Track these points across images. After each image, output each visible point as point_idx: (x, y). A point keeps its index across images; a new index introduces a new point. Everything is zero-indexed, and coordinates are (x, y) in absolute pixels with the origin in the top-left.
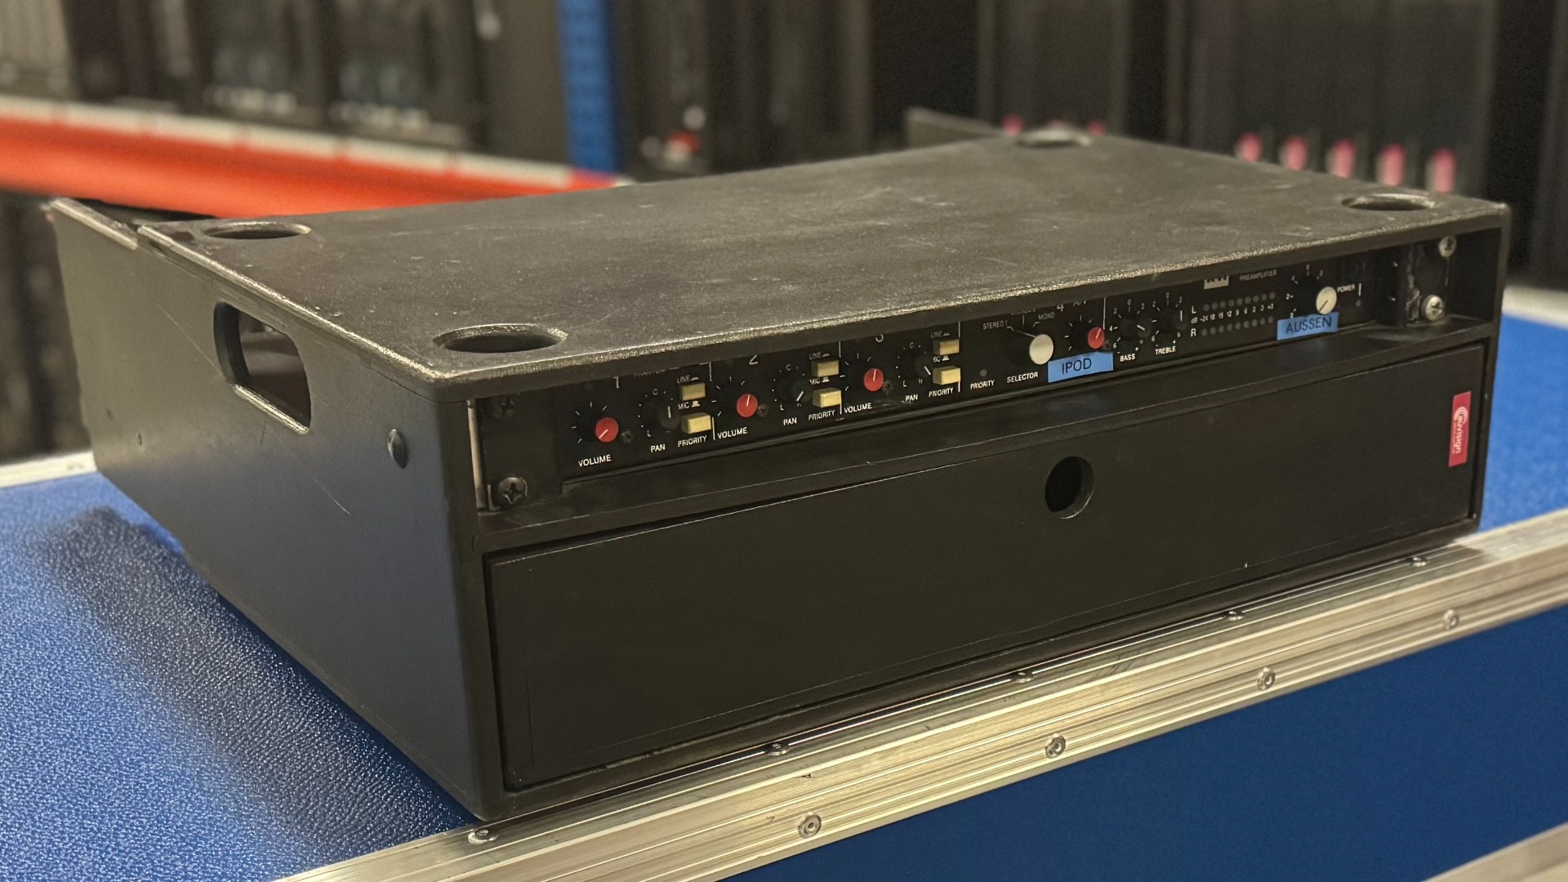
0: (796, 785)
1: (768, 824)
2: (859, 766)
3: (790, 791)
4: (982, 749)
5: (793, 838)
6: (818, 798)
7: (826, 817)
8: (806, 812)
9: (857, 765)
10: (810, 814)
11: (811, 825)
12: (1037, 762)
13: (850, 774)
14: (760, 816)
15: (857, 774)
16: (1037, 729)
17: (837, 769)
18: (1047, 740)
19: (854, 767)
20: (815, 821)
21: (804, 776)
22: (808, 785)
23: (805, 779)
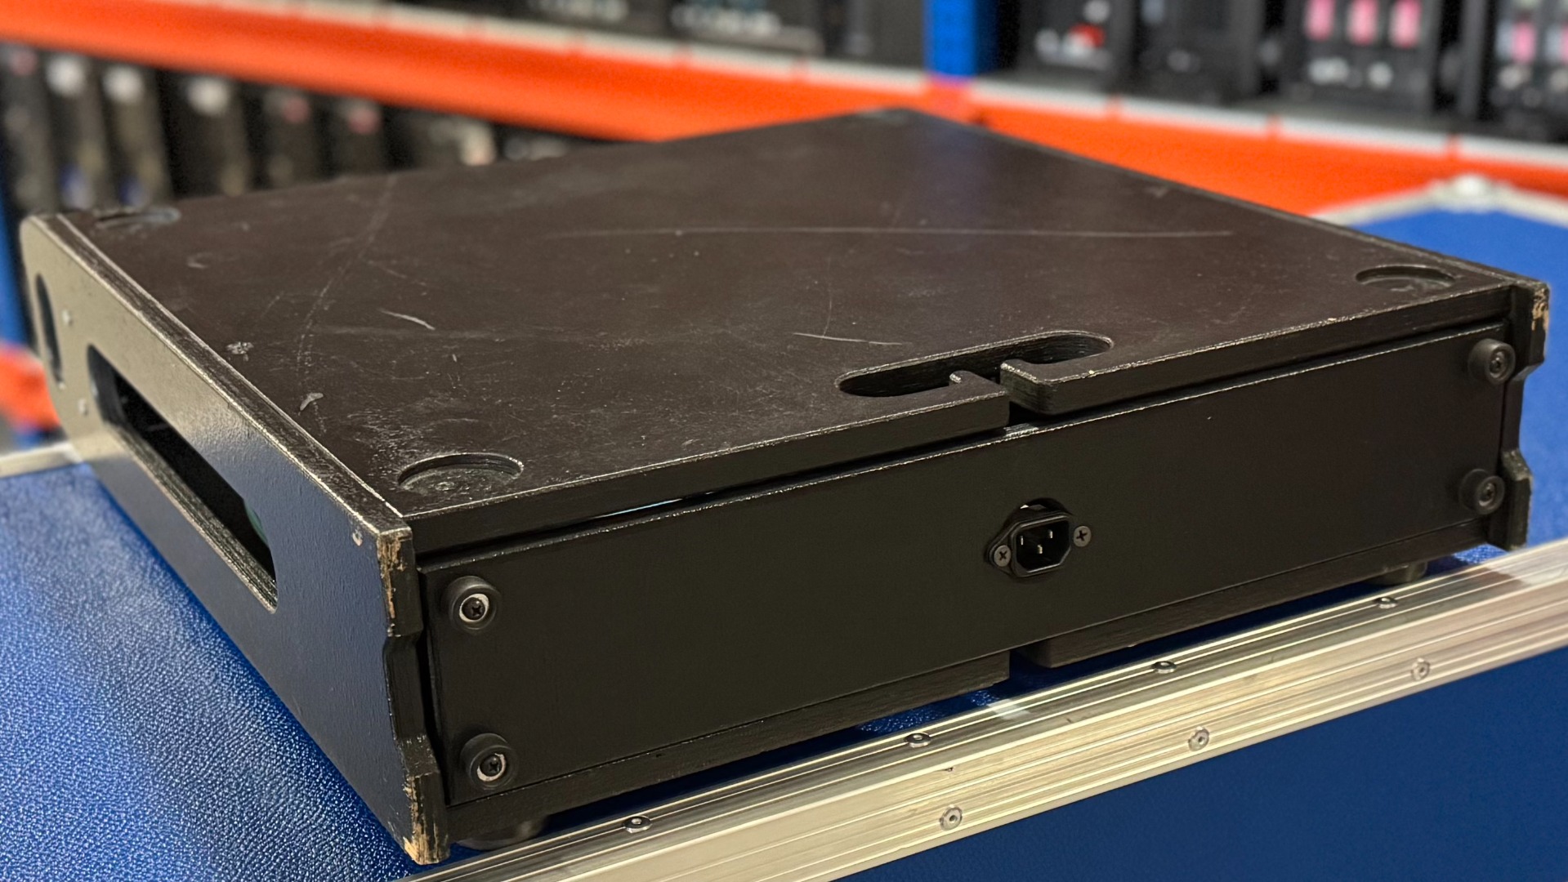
0: (939, 778)
1: (910, 817)
2: (1001, 759)
3: (932, 784)
4: (1124, 742)
5: (933, 831)
6: (959, 791)
7: (966, 810)
8: (948, 804)
9: (998, 758)
10: (952, 806)
11: (952, 818)
12: (1182, 756)
13: (989, 768)
14: (903, 808)
15: (1000, 767)
16: (1182, 722)
17: (979, 762)
18: (1189, 733)
19: (995, 760)
20: (956, 813)
21: (946, 770)
22: (948, 778)
23: (947, 773)
